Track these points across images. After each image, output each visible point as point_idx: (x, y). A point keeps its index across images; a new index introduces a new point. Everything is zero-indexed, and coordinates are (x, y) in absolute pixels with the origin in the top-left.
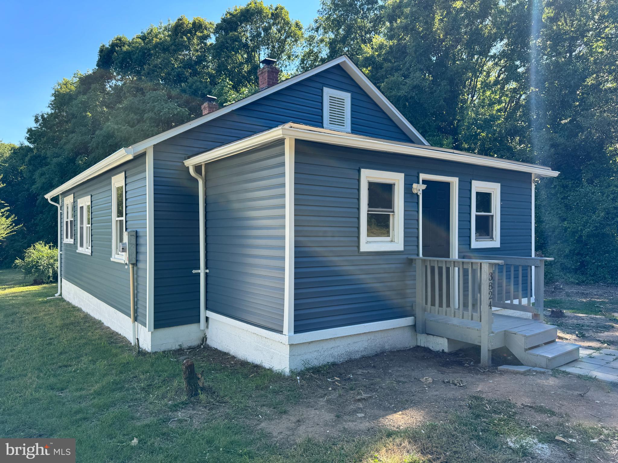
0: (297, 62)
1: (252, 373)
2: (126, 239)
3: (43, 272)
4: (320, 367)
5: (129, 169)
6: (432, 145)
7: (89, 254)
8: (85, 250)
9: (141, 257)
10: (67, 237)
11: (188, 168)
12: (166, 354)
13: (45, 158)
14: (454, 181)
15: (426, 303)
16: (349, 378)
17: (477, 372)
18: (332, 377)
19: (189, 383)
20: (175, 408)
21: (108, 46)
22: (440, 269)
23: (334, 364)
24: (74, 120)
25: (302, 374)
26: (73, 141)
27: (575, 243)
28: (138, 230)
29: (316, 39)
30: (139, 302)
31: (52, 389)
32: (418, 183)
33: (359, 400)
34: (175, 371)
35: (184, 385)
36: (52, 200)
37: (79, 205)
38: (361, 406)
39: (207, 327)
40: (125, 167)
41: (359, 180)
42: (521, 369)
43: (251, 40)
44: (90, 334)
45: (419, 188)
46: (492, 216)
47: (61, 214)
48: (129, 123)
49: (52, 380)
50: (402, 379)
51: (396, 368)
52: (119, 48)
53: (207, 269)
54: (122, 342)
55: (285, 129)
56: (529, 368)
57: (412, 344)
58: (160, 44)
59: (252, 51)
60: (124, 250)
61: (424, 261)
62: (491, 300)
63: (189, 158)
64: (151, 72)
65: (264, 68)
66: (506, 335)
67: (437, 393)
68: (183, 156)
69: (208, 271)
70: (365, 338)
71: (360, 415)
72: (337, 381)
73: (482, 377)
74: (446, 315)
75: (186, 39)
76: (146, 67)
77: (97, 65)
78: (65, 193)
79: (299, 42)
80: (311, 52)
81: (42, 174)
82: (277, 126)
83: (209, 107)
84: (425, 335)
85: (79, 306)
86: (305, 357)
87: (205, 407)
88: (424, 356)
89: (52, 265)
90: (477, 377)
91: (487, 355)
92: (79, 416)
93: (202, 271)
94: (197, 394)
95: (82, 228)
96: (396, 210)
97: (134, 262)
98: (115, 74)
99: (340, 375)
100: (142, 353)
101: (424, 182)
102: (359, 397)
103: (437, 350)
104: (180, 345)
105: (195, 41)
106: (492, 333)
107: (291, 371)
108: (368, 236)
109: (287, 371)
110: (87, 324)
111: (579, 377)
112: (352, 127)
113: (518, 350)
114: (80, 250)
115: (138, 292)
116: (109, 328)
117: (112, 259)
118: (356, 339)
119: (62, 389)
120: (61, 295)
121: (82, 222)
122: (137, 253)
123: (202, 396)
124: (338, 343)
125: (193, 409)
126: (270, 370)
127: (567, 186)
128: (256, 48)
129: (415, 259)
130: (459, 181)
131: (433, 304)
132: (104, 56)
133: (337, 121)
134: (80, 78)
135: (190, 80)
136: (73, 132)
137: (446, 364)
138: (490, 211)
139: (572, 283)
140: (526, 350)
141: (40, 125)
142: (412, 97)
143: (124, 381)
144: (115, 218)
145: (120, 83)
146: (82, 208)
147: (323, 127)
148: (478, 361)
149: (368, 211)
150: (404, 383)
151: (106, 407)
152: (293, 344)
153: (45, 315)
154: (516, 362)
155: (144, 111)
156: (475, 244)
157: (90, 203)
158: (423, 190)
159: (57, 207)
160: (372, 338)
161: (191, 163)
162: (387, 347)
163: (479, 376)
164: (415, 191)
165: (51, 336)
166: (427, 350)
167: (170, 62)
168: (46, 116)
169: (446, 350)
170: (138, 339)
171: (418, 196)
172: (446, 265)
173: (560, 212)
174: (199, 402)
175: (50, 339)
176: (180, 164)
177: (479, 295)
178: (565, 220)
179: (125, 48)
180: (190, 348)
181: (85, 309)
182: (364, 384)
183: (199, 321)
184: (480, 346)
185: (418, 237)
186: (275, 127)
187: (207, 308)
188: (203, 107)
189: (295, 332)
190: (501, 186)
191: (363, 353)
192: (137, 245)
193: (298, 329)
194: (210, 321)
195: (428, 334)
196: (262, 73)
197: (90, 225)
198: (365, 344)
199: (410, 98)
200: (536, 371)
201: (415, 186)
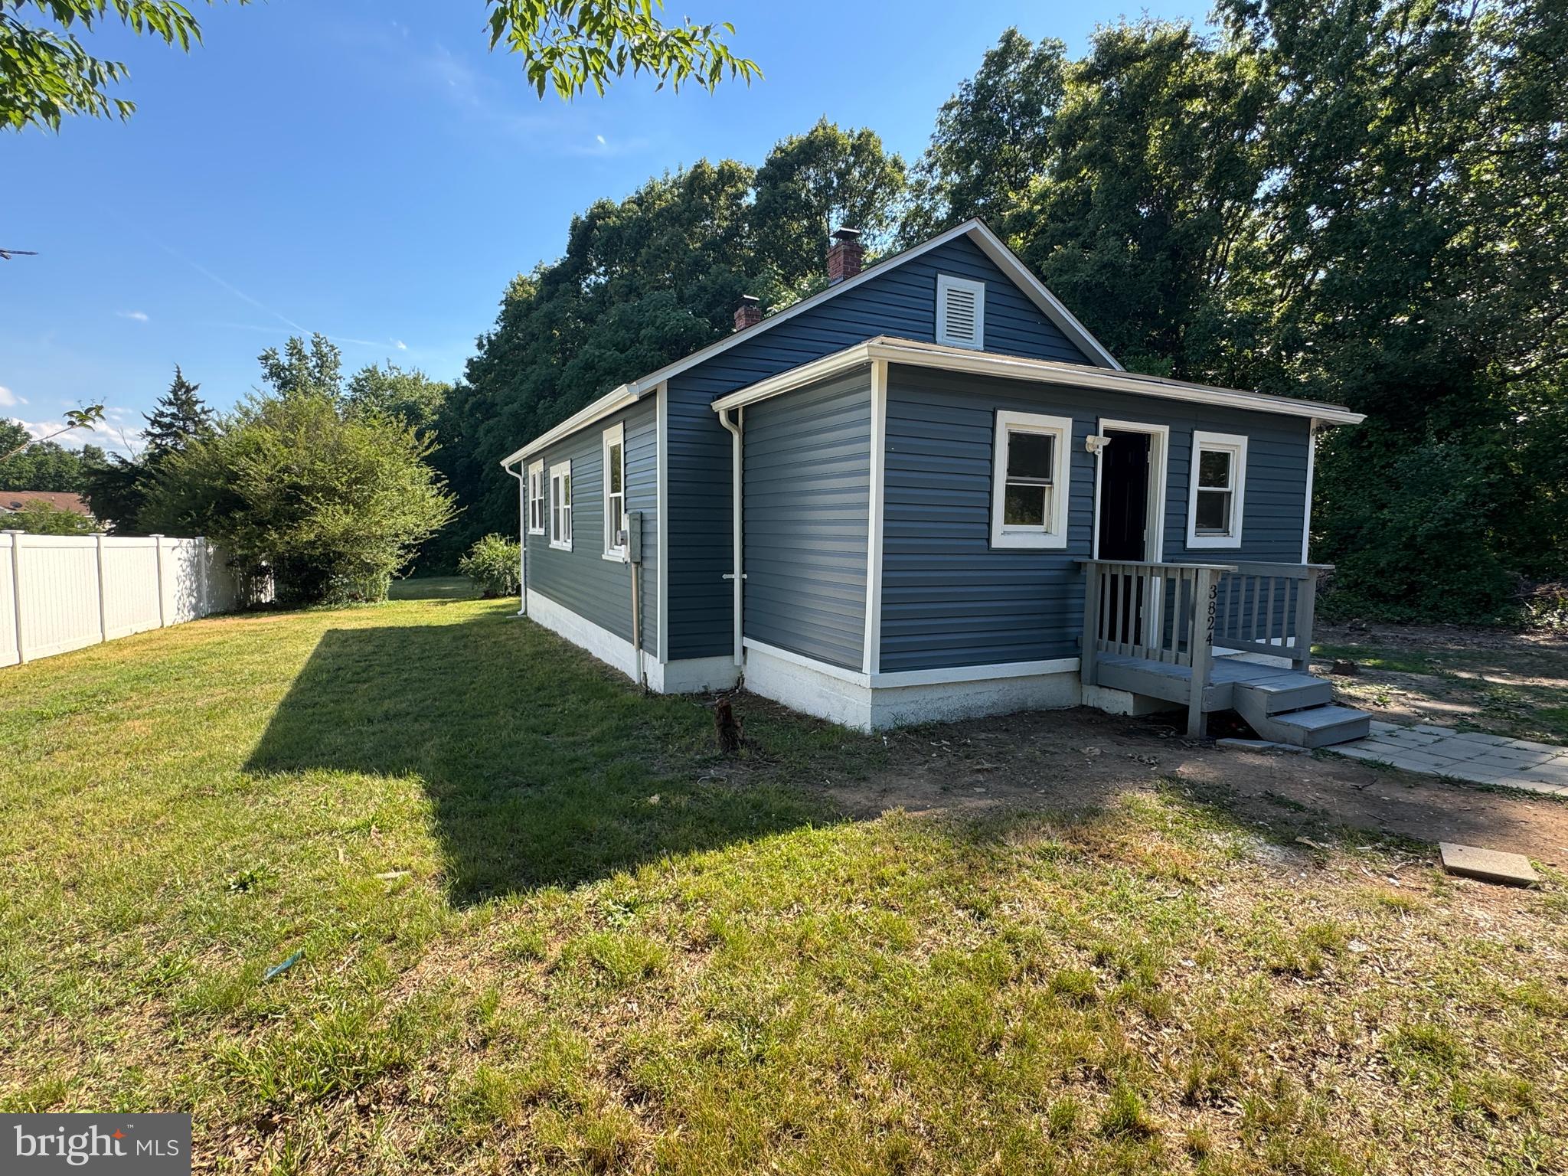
0: (895, 229)
1: (814, 728)
2: (625, 525)
3: (498, 580)
4: (919, 726)
5: (631, 418)
6: (1128, 371)
7: (569, 549)
8: (563, 544)
9: (648, 553)
10: (534, 526)
11: (718, 413)
12: (686, 697)
13: (493, 405)
14: (1161, 433)
15: (1101, 636)
16: (965, 744)
17: (1180, 746)
18: (939, 740)
19: (723, 732)
20: (705, 764)
21: (584, 218)
22: (1128, 579)
23: (942, 723)
24: (534, 345)
25: (890, 734)
26: (533, 377)
27: (1400, 550)
28: (644, 511)
29: (928, 187)
30: (646, 620)
31: (535, 731)
32: (1097, 434)
33: (979, 771)
34: (701, 718)
35: (716, 735)
36: (511, 469)
37: (553, 476)
38: (981, 778)
39: (745, 662)
40: (623, 416)
41: (993, 430)
42: (1257, 745)
43: (815, 195)
44: (574, 666)
45: (1097, 444)
46: (1230, 493)
47: (524, 491)
48: (616, 345)
49: (533, 721)
50: (1051, 749)
51: (1042, 734)
52: (602, 222)
53: (744, 572)
54: (621, 679)
55: (872, 346)
56: (1271, 744)
57: (1074, 702)
58: (667, 210)
59: (817, 214)
60: (624, 542)
61: (1100, 566)
62: (1212, 631)
63: (719, 398)
64: (652, 260)
65: (837, 246)
66: (1236, 689)
67: (1106, 769)
68: (710, 395)
69: (745, 576)
70: (993, 687)
71: (978, 790)
72: (946, 745)
73: (1187, 753)
74: (1133, 655)
75: (707, 201)
76: (643, 251)
77: (568, 252)
78: (531, 458)
79: (898, 195)
80: (918, 212)
81: (488, 431)
82: (859, 342)
83: (747, 315)
84: (1097, 688)
85: (554, 629)
86: (896, 710)
87: (748, 766)
88: (1090, 720)
89: (510, 569)
90: (1177, 752)
91: (1199, 720)
92: (575, 765)
93: (737, 577)
94: (735, 748)
95: (557, 511)
96: (1055, 480)
97: (639, 560)
98: (594, 264)
99: (951, 739)
100: (649, 694)
101: (1107, 433)
102: (979, 767)
103: (1115, 712)
104: (705, 687)
105: (722, 201)
106: (1211, 685)
107: (875, 729)
108: (1007, 522)
109: (868, 728)
110: (569, 654)
111: (1362, 762)
112: (985, 340)
113: (1255, 717)
114: (554, 544)
115: (643, 605)
116: (599, 659)
117: (604, 557)
118: (979, 688)
119: (548, 733)
120: (525, 613)
121: (557, 503)
122: (642, 545)
123: (743, 751)
124: (950, 692)
125: (731, 768)
126: (842, 726)
127: (1394, 444)
128: (826, 208)
129: (1086, 563)
130: (1171, 431)
131: (1112, 637)
132: (578, 235)
133: (960, 331)
134: (542, 274)
135: (714, 269)
136: (534, 362)
137: (1129, 733)
138: (1225, 485)
139: (1388, 621)
140: (1269, 715)
141: (485, 353)
142: (1099, 285)
143: (631, 728)
144: (608, 493)
145: (602, 280)
146: (556, 480)
147: (935, 342)
148: (1182, 728)
149: (1008, 481)
150: (1053, 754)
151: (612, 756)
152: (877, 689)
153: (508, 639)
154: (1251, 734)
155: (640, 324)
156: (1194, 541)
157: (569, 473)
158: (1104, 447)
159: (518, 479)
160: (1007, 688)
161: (722, 405)
162: (1030, 703)
163: (1182, 752)
164: (1089, 449)
165: (522, 667)
166: (1098, 711)
167: (682, 240)
168: (493, 338)
169: (1130, 713)
170: (645, 674)
171: (1095, 457)
172: (1137, 572)
173: (1375, 492)
174: (739, 758)
175: (521, 671)
176: (705, 408)
177: (1191, 623)
178: (1383, 506)
179: (612, 221)
180: (719, 692)
181: (563, 634)
182: (989, 751)
183: (732, 653)
184: (1188, 707)
185: (1092, 528)
186: (856, 344)
187: (744, 634)
188: (736, 315)
189: (882, 671)
190: (1249, 440)
191: (989, 711)
192: (642, 534)
193: (885, 666)
194: (749, 653)
195: (1101, 686)
196: (835, 254)
197: (569, 506)
198: (995, 697)
199: (1096, 285)
200: (1281, 749)
201: (1090, 439)
